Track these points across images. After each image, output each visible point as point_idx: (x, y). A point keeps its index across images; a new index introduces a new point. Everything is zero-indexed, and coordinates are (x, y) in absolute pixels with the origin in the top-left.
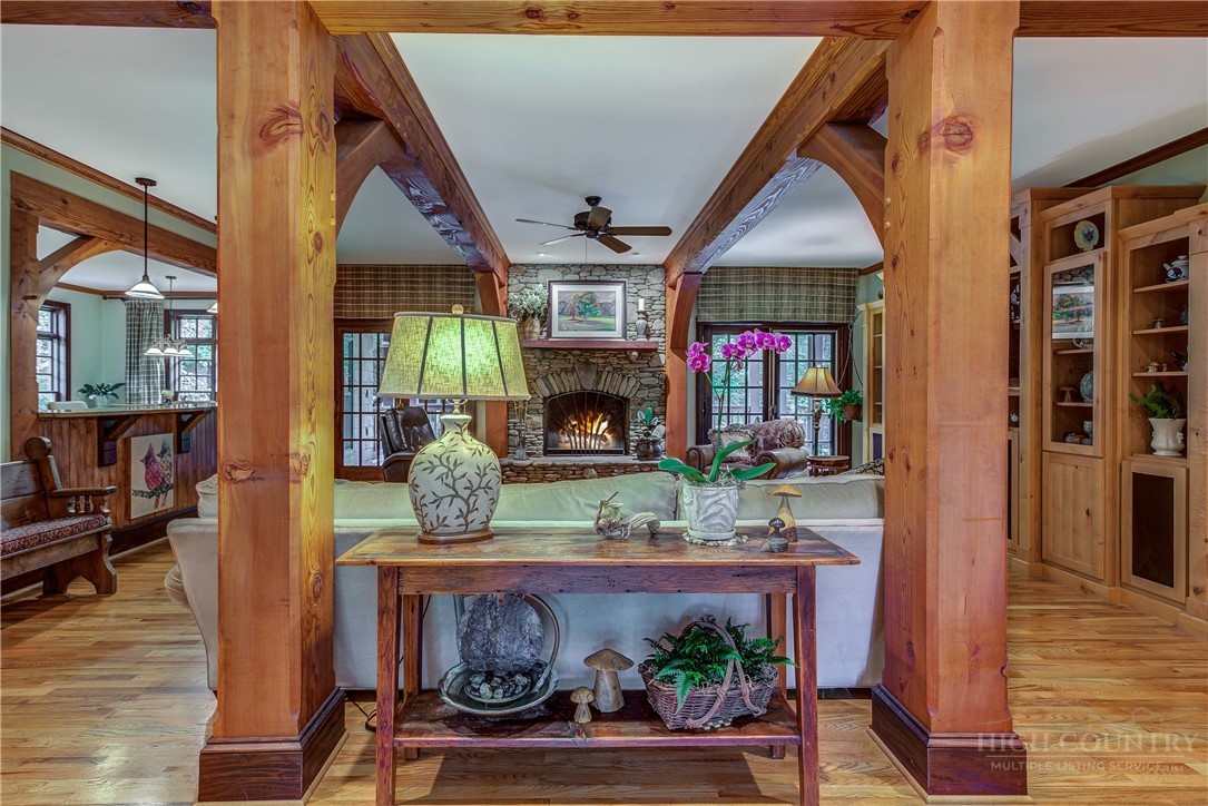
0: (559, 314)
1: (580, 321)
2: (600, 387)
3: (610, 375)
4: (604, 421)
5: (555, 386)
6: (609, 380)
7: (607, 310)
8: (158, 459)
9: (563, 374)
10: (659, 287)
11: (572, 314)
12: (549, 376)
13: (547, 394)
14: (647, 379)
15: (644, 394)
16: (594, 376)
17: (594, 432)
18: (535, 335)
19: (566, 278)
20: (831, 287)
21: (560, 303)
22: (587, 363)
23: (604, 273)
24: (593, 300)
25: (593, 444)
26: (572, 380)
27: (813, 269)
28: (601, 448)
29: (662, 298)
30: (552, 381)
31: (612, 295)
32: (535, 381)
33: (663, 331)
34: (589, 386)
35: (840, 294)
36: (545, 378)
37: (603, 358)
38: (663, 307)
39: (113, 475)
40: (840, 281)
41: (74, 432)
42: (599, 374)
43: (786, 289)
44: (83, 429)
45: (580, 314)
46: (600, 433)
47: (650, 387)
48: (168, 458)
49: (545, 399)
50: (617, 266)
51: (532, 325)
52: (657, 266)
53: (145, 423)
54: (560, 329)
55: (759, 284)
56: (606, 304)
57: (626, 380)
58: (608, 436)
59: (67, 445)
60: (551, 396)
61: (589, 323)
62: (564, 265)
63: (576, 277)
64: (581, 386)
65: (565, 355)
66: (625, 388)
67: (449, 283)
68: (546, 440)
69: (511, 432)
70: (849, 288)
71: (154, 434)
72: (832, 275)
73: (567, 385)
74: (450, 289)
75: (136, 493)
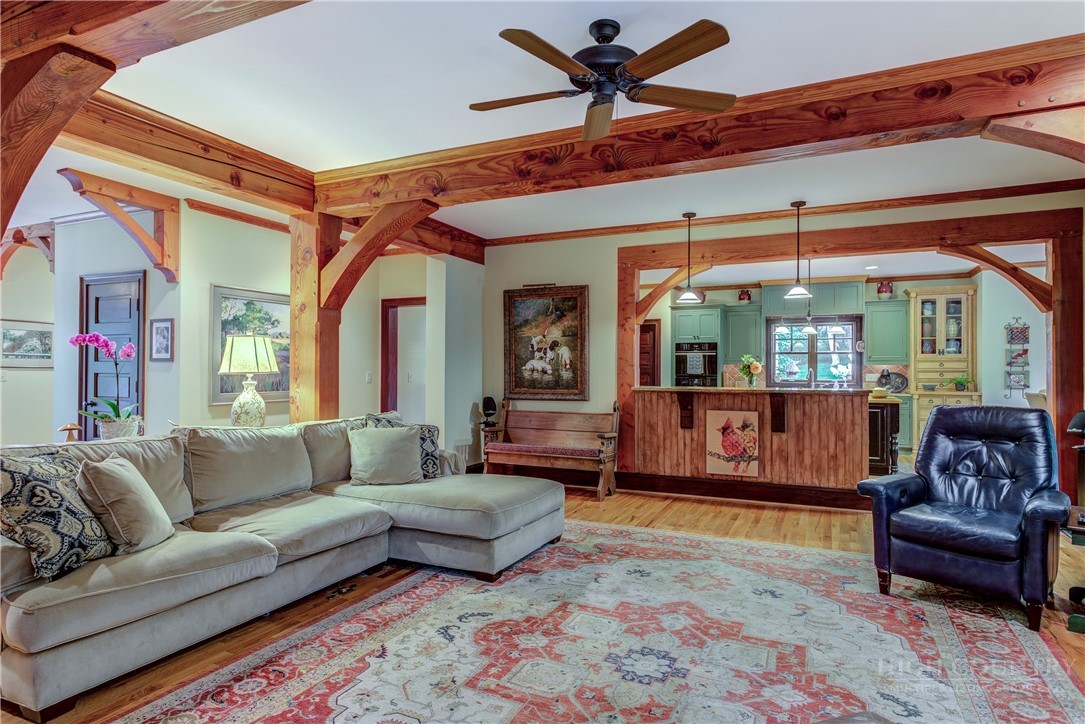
8: (739, 432)
39: (695, 436)
41: (661, 401)
44: (668, 400)
48: (751, 432)
53: (731, 401)
59: (655, 409)
71: (741, 410)
75: (712, 454)
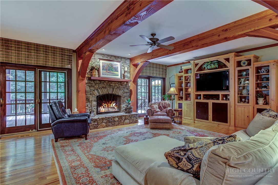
0: (102, 69)
1: (109, 72)
2: (114, 93)
3: (116, 89)
4: (114, 103)
5: (100, 92)
6: (116, 90)
7: (116, 70)
9: (103, 89)
10: (129, 65)
11: (106, 70)
12: (99, 89)
13: (98, 95)
14: (126, 91)
15: (125, 95)
16: (112, 89)
17: (111, 107)
18: (96, 76)
19: (104, 58)
20: (163, 69)
21: (102, 66)
22: (110, 85)
23: (115, 58)
24: (112, 66)
25: (111, 110)
26: (106, 91)
27: (160, 64)
28: (113, 111)
29: (129, 68)
30: (99, 91)
31: (117, 65)
32: (94, 91)
33: (129, 77)
34: (110, 92)
35: (164, 71)
36: (97, 90)
37: (114, 84)
38: (129, 70)
40: (164, 68)
42: (113, 89)
43: (155, 68)
45: (109, 70)
46: (113, 107)
47: (126, 92)
49: (97, 96)
50: (118, 57)
51: (95, 72)
52: (128, 59)
54: (103, 74)
55: (150, 67)
56: (116, 68)
57: (120, 91)
58: (116, 107)
60: (99, 95)
61: (111, 73)
62: (103, 54)
63: (107, 59)
64: (108, 92)
65: (103, 83)
66: (120, 93)
67: (62, 54)
68: (97, 110)
69: (86, 108)
70: (166, 69)
72: (163, 66)
73: (104, 92)
74: (63, 57)
